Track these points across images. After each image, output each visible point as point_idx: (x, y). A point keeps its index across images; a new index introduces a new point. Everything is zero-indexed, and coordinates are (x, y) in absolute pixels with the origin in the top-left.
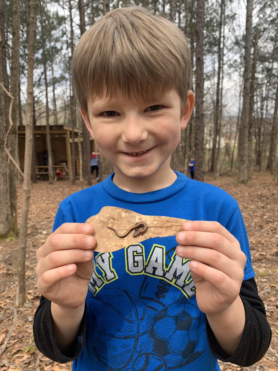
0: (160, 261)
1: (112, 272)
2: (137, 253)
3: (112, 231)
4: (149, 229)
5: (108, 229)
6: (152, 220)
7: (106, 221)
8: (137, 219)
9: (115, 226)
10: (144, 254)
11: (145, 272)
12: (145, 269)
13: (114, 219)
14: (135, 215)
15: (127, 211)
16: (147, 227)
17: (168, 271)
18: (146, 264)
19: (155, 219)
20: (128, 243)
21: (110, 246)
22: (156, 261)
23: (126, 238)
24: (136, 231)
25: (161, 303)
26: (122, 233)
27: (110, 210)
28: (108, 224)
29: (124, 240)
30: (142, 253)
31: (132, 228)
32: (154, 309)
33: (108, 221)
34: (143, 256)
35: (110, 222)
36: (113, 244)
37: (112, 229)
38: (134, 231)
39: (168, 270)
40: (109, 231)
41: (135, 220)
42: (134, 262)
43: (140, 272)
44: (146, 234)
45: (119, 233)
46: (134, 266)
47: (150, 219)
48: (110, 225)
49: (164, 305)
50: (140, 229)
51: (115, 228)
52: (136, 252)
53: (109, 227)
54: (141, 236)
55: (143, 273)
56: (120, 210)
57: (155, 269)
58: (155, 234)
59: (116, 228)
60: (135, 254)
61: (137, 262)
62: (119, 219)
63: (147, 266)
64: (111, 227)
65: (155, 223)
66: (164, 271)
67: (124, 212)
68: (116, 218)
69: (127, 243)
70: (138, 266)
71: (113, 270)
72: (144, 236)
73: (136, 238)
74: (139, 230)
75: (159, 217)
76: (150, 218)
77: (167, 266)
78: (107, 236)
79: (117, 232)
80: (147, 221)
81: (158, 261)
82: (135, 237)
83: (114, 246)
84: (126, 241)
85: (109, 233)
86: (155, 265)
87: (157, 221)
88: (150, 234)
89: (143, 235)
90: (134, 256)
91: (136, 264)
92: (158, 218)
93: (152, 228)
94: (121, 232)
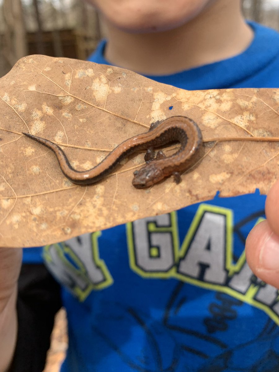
0: (218, 247)
1: (98, 267)
2: (157, 226)
3: (44, 154)
4: (212, 154)
5: (25, 140)
6: (226, 106)
7: (22, 107)
8: (156, 106)
9: (60, 134)
10: (175, 229)
11: (178, 272)
12: (177, 265)
13: (58, 106)
14: (150, 89)
15: (115, 73)
16: (203, 145)
17: (237, 273)
18: (180, 253)
19: (242, 103)
20: (105, 212)
21: (16, 218)
22: (208, 247)
23: (100, 188)
24: (147, 158)
25: (216, 342)
26: (87, 166)
27: (48, 69)
28: (29, 122)
29: (91, 195)
30: (170, 225)
31: (130, 145)
32: (198, 353)
33: (28, 112)
34: (171, 233)
35: (37, 114)
36: (37, 211)
37: (44, 144)
38: (138, 161)
39: (236, 268)
40: (30, 150)
41: (150, 110)
42: (150, 246)
43: (166, 271)
44: (196, 175)
45: (75, 164)
46: (151, 257)
47: (215, 106)
48: (37, 128)
49: (224, 346)
50: (167, 152)
51: (58, 139)
52: (155, 223)
53: (33, 133)
54: (169, 186)
55: (173, 274)
56: (90, 72)
57: (204, 267)
58: (240, 179)
59: (64, 141)
60: (152, 227)
61: (158, 248)
62: (79, 107)
63: (182, 259)
64: (42, 137)
65: (241, 121)
66: (227, 271)
67: (104, 80)
68: (69, 100)
69: (100, 214)
70: (159, 256)
71: (101, 263)
72: (183, 184)
73: (146, 192)
74: (160, 157)
75: (260, 95)
76: (219, 101)
77: (235, 259)
78: (15, 173)
79: (62, 157)
80: (204, 112)
81: (213, 247)
82: (140, 186)
83: (40, 219)
84: (98, 201)
85: (26, 158)
86: (206, 258)
87: (252, 112)
88: (217, 178)
89: (178, 181)
90: (149, 234)
91: (154, 252)
92: (255, 99)
93: (227, 148)
94: (83, 161)
